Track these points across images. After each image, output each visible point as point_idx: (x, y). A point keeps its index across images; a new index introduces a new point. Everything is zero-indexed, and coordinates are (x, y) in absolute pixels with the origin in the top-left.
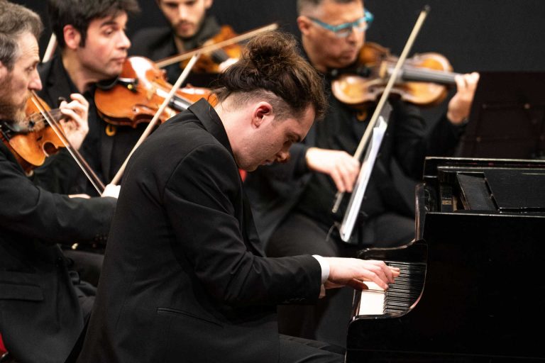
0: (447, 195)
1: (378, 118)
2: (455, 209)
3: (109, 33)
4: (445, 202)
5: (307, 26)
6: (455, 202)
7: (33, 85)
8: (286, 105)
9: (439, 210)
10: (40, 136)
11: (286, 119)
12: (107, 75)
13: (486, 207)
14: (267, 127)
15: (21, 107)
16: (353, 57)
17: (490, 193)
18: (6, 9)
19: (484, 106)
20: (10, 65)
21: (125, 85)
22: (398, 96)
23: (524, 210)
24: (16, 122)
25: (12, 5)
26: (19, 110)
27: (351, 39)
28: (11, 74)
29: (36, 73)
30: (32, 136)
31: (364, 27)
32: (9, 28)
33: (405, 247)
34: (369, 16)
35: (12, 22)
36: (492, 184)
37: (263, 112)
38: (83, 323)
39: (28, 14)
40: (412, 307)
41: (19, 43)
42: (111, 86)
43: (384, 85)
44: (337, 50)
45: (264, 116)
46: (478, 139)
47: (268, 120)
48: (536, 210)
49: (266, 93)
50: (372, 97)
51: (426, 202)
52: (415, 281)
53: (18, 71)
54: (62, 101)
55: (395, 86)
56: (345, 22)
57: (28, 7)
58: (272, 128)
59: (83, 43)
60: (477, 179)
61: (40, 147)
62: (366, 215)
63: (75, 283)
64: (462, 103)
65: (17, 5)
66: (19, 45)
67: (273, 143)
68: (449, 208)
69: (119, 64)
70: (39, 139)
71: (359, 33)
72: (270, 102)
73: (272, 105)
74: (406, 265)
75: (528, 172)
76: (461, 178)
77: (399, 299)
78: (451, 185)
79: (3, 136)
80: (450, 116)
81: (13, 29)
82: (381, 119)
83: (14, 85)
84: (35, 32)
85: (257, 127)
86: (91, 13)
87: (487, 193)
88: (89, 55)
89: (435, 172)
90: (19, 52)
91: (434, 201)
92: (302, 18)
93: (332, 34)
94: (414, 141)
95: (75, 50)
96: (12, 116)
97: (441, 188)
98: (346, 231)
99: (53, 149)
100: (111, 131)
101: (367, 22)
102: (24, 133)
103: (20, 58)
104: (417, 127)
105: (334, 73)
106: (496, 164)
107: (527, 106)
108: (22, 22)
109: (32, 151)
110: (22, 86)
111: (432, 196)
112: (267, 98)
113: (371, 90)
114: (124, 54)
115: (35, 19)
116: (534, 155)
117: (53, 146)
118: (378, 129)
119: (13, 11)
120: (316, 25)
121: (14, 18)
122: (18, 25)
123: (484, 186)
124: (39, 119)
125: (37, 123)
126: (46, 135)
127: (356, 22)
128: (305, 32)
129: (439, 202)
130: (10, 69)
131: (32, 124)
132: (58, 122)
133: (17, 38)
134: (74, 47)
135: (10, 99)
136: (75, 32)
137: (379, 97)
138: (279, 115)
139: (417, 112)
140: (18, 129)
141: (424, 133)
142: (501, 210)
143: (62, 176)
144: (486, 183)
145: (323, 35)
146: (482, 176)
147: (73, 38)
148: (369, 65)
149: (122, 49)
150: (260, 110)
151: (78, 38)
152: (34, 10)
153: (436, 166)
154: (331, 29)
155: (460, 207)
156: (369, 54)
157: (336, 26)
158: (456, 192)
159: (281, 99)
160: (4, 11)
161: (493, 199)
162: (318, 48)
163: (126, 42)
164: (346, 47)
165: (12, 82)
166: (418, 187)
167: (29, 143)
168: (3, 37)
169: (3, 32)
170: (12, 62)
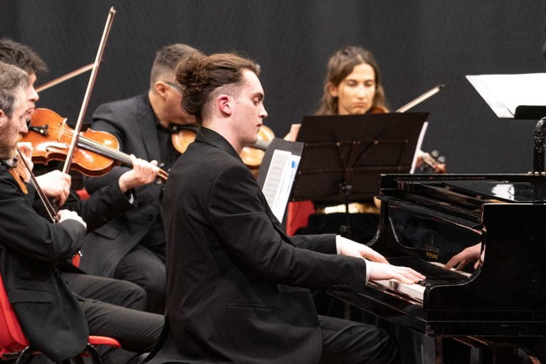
5: (164, 90)
7: (22, 130)
18: (5, 69)
20: (10, 114)
25: (8, 66)
26: (12, 150)
28: (10, 122)
29: (24, 120)
32: (10, 84)
35: (12, 80)
39: (22, 72)
41: (17, 96)
53: (15, 119)
65: (12, 66)
81: (13, 85)
83: (12, 131)
90: (16, 104)
92: (160, 82)
96: (9, 155)
103: (17, 109)
105: (174, 128)
107: (338, 144)
108: (19, 80)
110: (16, 130)
114: (32, 105)
119: (10, 70)
120: (173, 88)
121: (14, 76)
122: (16, 82)
128: (161, 94)
130: (10, 117)
133: (16, 92)
140: (11, 165)
160: (4, 71)
168: (6, 92)
169: (6, 88)
170: (12, 112)
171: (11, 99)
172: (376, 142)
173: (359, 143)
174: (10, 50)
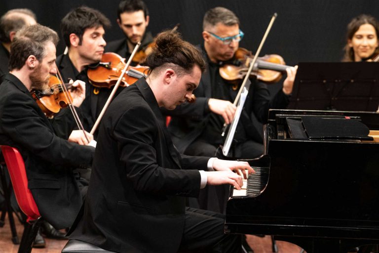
0: (281, 130)
1: (243, 88)
2: (285, 138)
3: (95, 37)
4: (280, 134)
5: (208, 37)
6: (285, 134)
7: (52, 71)
8: (181, 68)
9: (277, 139)
10: (57, 97)
11: (183, 76)
12: (94, 61)
13: (302, 137)
14: (174, 83)
15: (46, 83)
16: (232, 55)
17: (304, 129)
18: (39, 29)
19: (301, 81)
20: (40, 59)
21: (104, 66)
22: (255, 77)
23: (323, 138)
24: (44, 90)
25: (42, 27)
26: (44, 84)
27: (231, 45)
28: (41, 65)
29: (54, 65)
30: (52, 97)
31: (239, 39)
32: (41, 39)
33: (258, 159)
34: (242, 33)
35: (42, 35)
36: (306, 124)
37: (170, 74)
38: (82, 201)
39: (51, 32)
40: (261, 192)
41: (46, 47)
42: (96, 66)
43: (247, 71)
44: (223, 51)
45: (171, 77)
46: (298, 100)
47: (173, 78)
48: (329, 138)
49: (169, 64)
50: (240, 76)
51: (270, 135)
52: (263, 178)
53: (45, 63)
54: (70, 80)
55: (252, 71)
56: (229, 36)
57: (51, 28)
58: (176, 82)
59: (80, 43)
60: (297, 121)
61: (57, 103)
62: (237, 141)
63: (77, 179)
64: (289, 82)
65: (45, 27)
66: (46, 49)
67: (179, 90)
68: (282, 137)
69: (100, 54)
70: (56, 99)
71: (236, 43)
72: (172, 69)
73: (174, 70)
74: (259, 169)
75: (325, 117)
76: (288, 120)
77: (254, 187)
78: (283, 125)
79: (36, 97)
80: (284, 90)
81: (43, 39)
82: (245, 88)
83: (42, 71)
84: (54, 42)
85: (168, 83)
86: (85, 25)
87: (303, 129)
88: (84, 49)
89: (274, 117)
90: (45, 53)
91: (274, 134)
92: (205, 32)
93: (221, 42)
94: (264, 103)
95: (76, 47)
96: (41, 87)
97: (278, 126)
98: (226, 150)
99: (64, 105)
100: (96, 92)
101: (241, 37)
102: (48, 95)
103: (46, 56)
104: (266, 95)
105: (221, 63)
106: (308, 113)
107: (324, 81)
108: (48, 36)
109: (53, 105)
110: (46, 71)
111: (273, 131)
112: (170, 67)
113: (240, 73)
114: (102, 49)
115: (55, 35)
116: (328, 108)
117: (64, 103)
118: (243, 94)
119: (43, 30)
120: (212, 36)
121: (44, 34)
122: (45, 38)
123: (301, 125)
124: (56, 88)
125: (55, 90)
126: (60, 97)
127: (235, 37)
128: (206, 40)
129: (276, 134)
130: (40, 62)
131: (52, 90)
132: (68, 91)
133: (45, 44)
134: (76, 45)
135: (40, 78)
136: (76, 37)
137: (244, 77)
138: (179, 75)
139: (265, 86)
140: (44, 93)
141: (270, 98)
142: (311, 138)
143: (69, 121)
144: (302, 123)
145: (216, 42)
146: (300, 120)
147: (75, 41)
148: (240, 60)
149: (102, 46)
150: (168, 73)
151: (77, 40)
152: (55, 30)
153: (275, 114)
154: (221, 40)
155: (288, 137)
156: (240, 54)
157: (224, 38)
158: (285, 128)
159: (178, 65)
160: (38, 30)
161: (306, 132)
162: (213, 49)
163: (104, 43)
164: (228, 49)
165: (41, 69)
166: (265, 126)
167: (51, 100)
168: (37, 43)
169: (38, 41)
170: (42, 58)
171: (41, 49)
172: (352, 81)
173: (340, 81)
174: (85, 12)
